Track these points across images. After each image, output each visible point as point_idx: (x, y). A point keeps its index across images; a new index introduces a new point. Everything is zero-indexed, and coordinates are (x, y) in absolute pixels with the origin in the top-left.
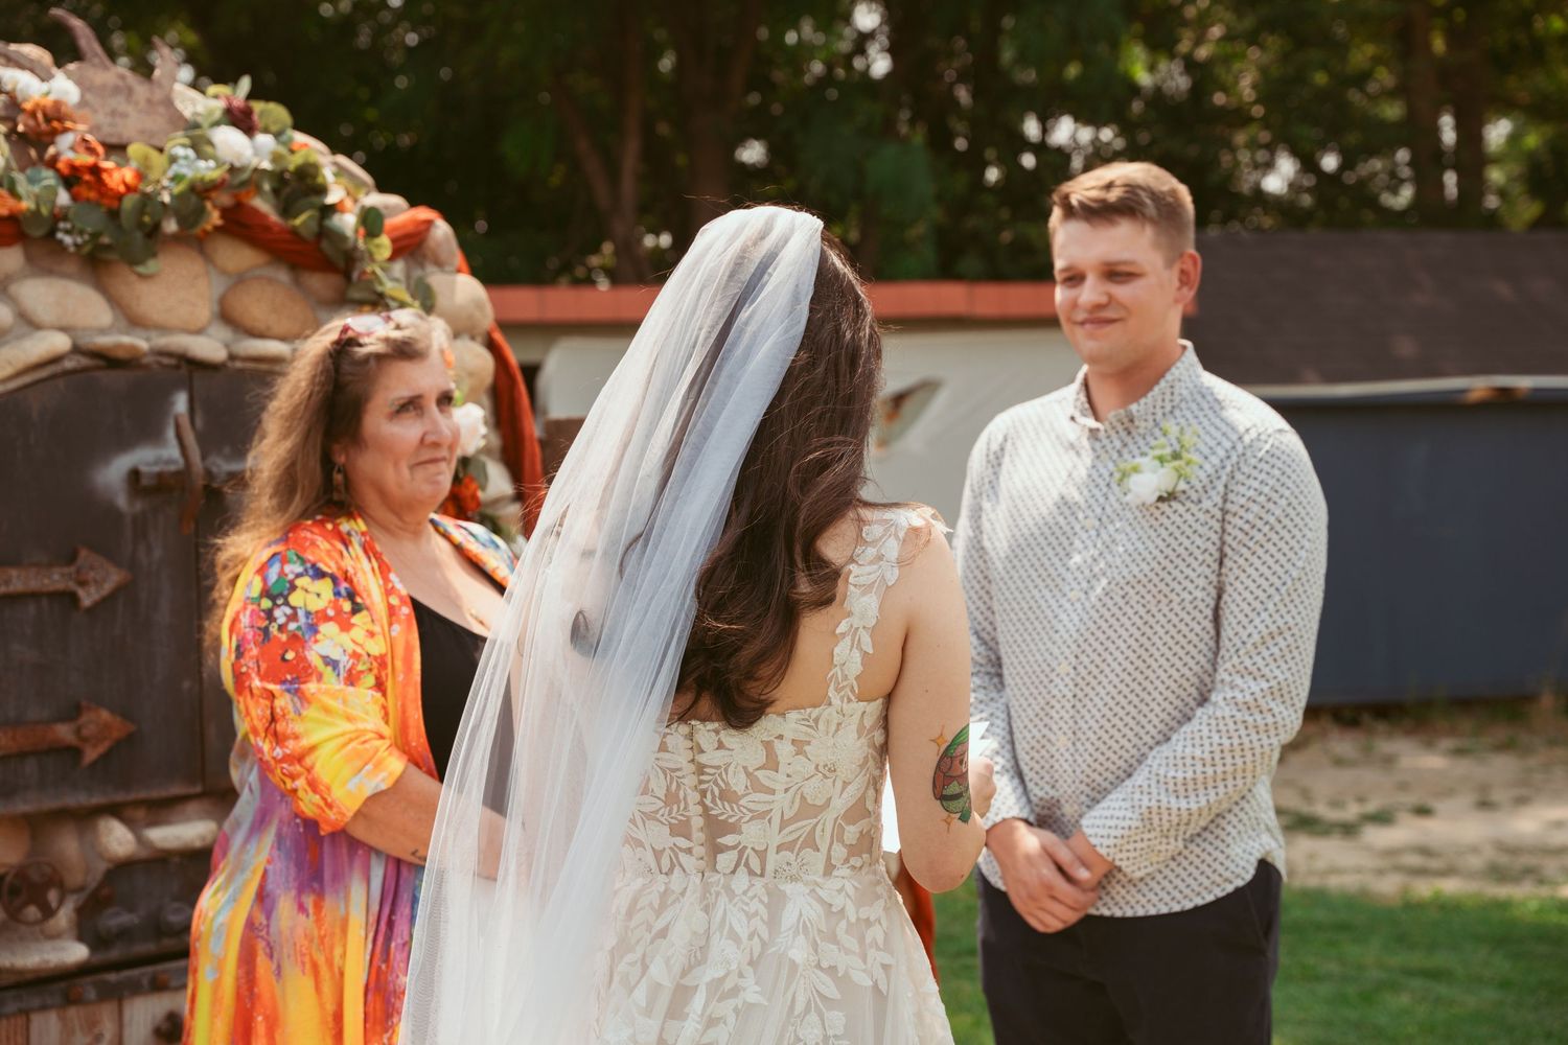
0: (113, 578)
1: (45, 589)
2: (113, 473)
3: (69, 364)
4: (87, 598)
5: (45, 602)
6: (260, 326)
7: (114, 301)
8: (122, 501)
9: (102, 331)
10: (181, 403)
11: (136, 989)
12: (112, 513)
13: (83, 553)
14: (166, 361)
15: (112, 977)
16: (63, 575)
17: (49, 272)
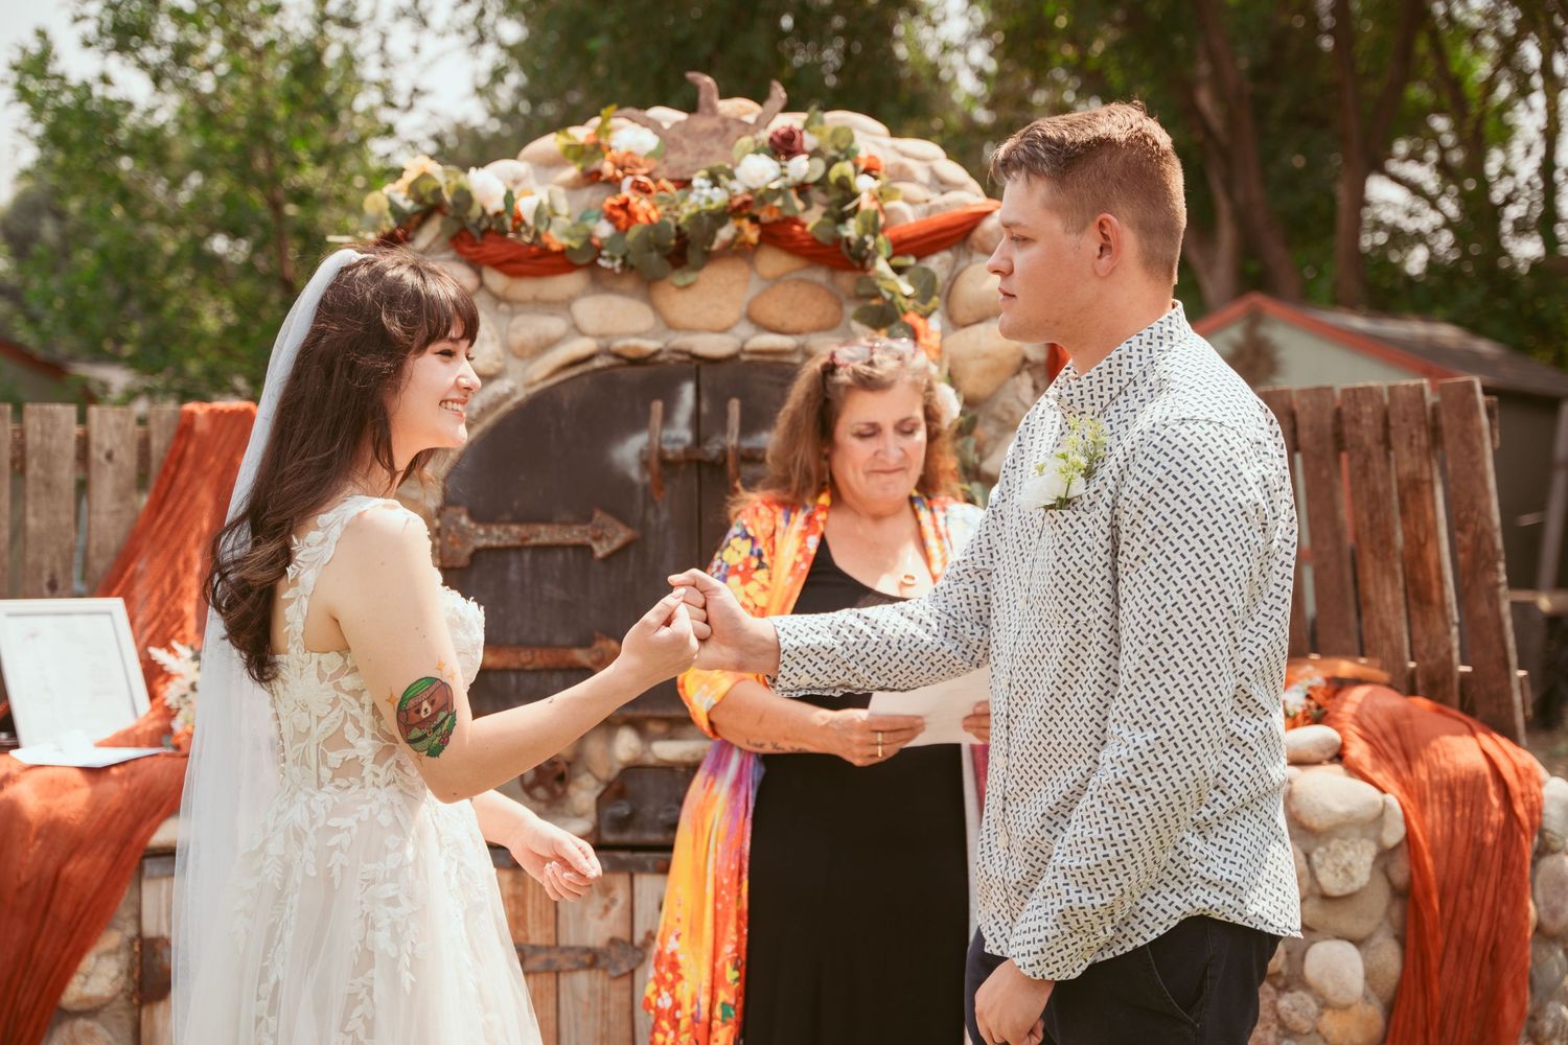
0: (621, 535)
1: (566, 542)
2: (629, 451)
3: (598, 363)
4: (601, 550)
5: (570, 552)
6: (775, 322)
7: (656, 310)
8: (635, 473)
9: (638, 335)
10: (688, 391)
11: (643, 869)
12: (626, 483)
13: (598, 514)
14: (679, 357)
15: (622, 855)
16: (581, 531)
17: (609, 290)
